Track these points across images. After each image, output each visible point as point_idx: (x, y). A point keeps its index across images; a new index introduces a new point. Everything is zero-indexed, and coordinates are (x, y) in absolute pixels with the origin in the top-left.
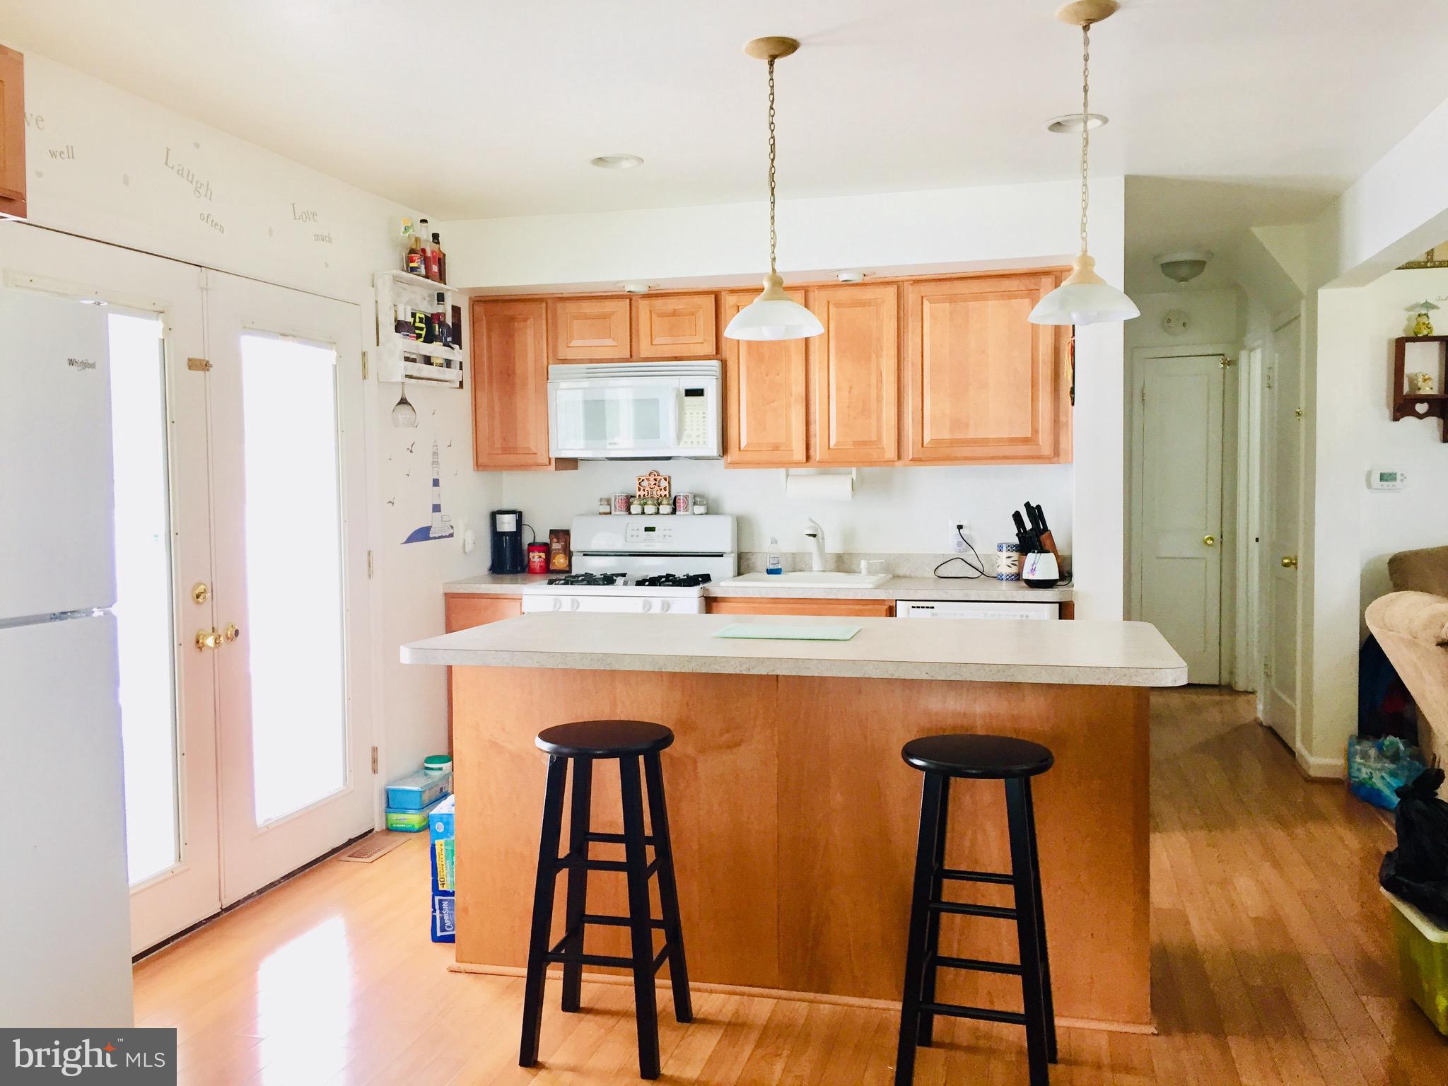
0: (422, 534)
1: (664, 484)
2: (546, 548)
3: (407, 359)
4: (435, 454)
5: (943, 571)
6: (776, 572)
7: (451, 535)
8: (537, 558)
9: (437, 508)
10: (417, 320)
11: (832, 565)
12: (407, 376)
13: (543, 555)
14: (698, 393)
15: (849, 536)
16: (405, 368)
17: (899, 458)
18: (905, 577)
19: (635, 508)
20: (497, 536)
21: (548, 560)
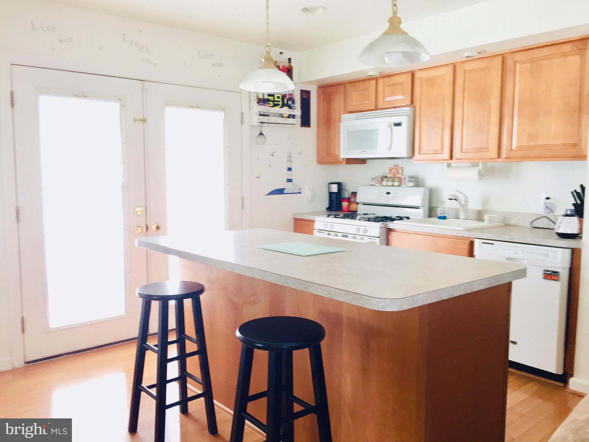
0: (281, 191)
1: (400, 171)
2: (348, 200)
3: (261, 115)
4: (290, 157)
5: (536, 224)
6: (444, 218)
7: (300, 193)
8: (345, 204)
9: (290, 181)
10: (276, 97)
11: (475, 216)
12: (261, 123)
13: (347, 203)
14: (399, 125)
15: (485, 201)
16: (258, 119)
17: (499, 157)
18: (514, 226)
19: (384, 183)
20: (331, 194)
21: (349, 206)
